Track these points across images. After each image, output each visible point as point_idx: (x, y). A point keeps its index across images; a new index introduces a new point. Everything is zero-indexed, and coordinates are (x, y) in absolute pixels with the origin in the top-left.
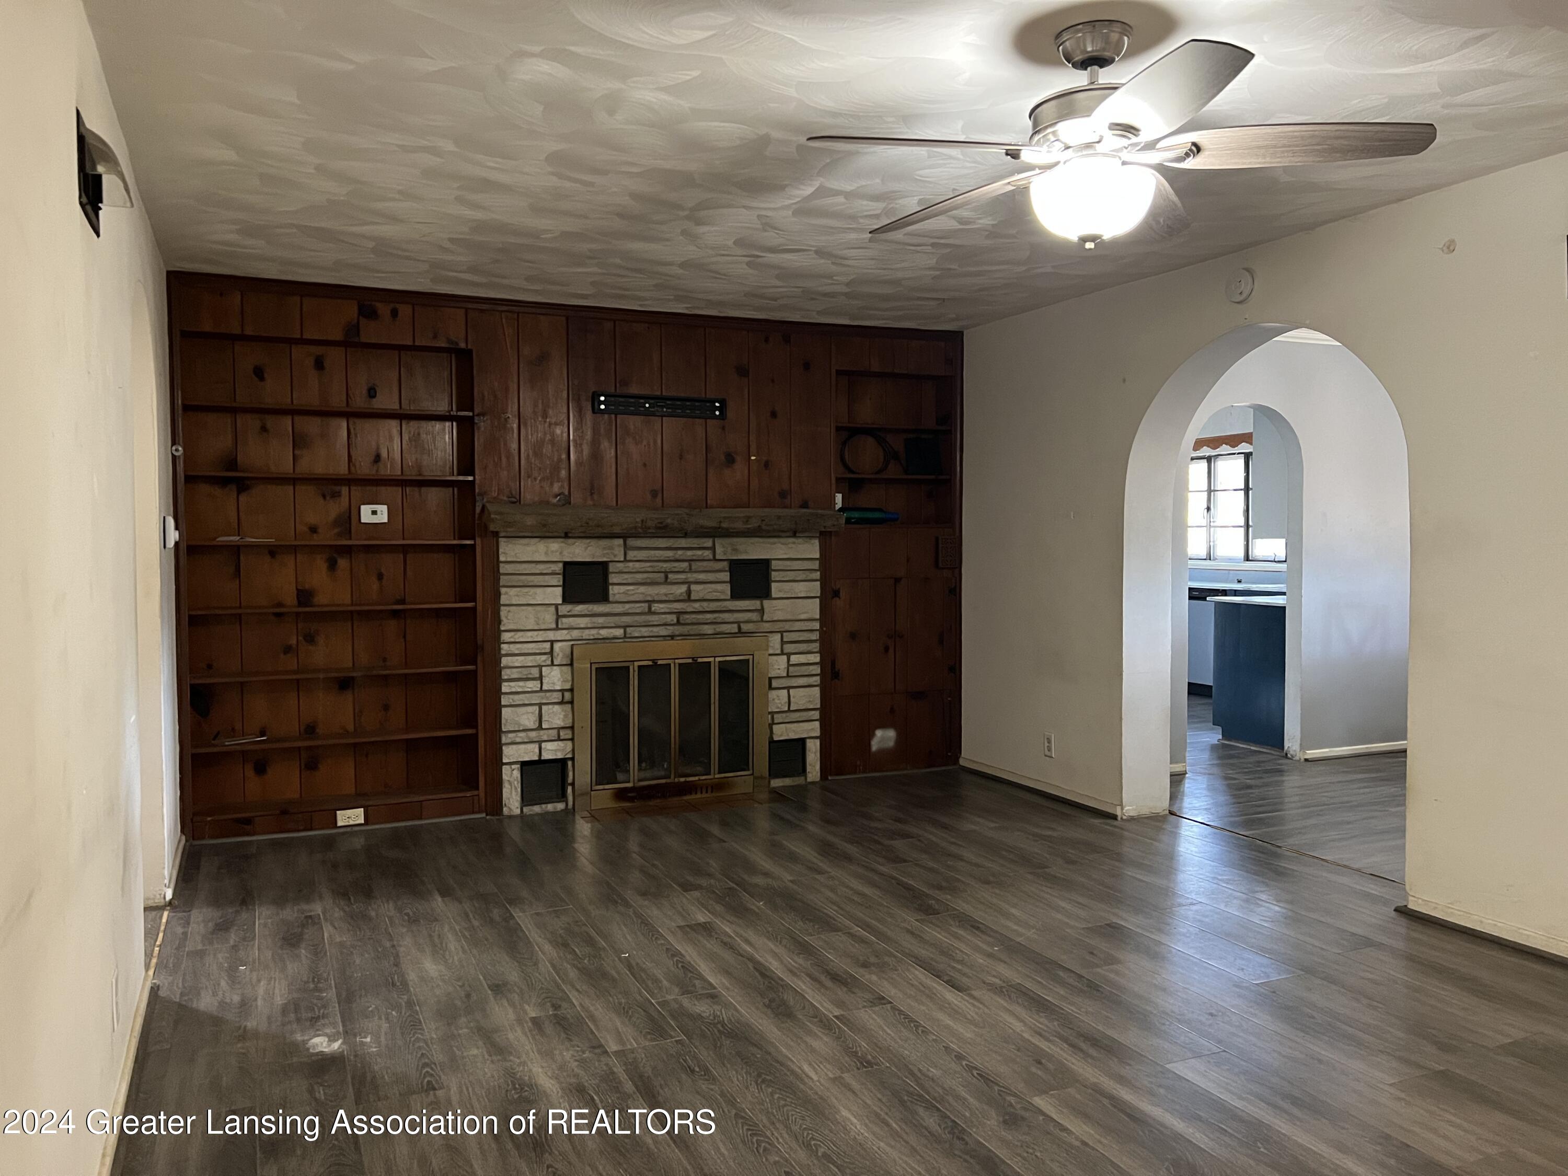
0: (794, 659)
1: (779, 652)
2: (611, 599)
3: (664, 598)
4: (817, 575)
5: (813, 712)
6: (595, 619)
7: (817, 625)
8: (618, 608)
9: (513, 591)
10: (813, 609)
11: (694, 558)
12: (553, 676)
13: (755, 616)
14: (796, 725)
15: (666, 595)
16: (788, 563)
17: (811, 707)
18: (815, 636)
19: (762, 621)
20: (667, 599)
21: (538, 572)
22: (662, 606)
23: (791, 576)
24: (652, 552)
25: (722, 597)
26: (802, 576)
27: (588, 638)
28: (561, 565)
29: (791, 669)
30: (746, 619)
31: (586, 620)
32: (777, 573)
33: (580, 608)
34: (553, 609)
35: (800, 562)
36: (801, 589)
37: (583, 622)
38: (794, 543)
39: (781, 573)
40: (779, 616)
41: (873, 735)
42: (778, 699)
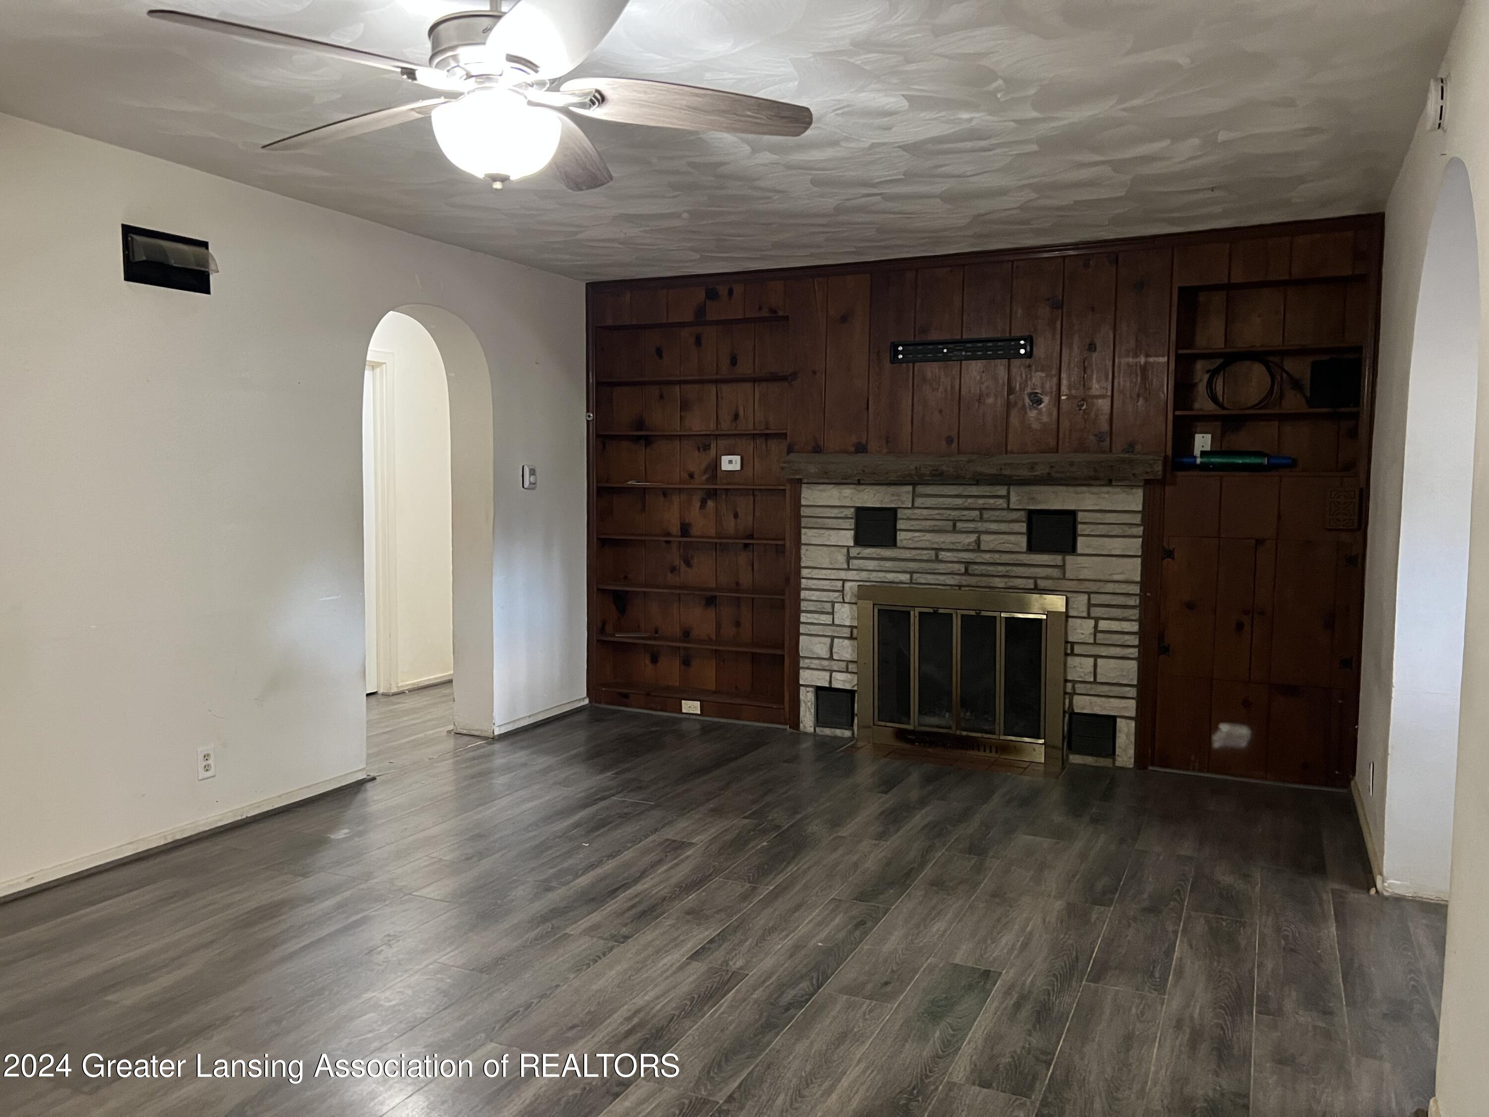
0: (1103, 625)
1: (1085, 614)
2: (899, 544)
3: (951, 547)
4: (1140, 530)
5: (1128, 689)
6: (882, 563)
7: (1136, 589)
8: (907, 554)
9: (810, 532)
10: (1133, 569)
11: (986, 506)
12: (843, 612)
13: (1055, 573)
14: (1103, 699)
15: (953, 543)
16: (1099, 515)
17: (1125, 682)
18: (1134, 601)
19: (1064, 578)
20: (955, 547)
21: (833, 515)
22: (948, 554)
23: (1102, 529)
24: (941, 499)
25: (1017, 549)
26: (1117, 530)
27: (874, 579)
28: (853, 510)
29: (1099, 636)
30: (1043, 575)
31: (875, 563)
32: (1085, 526)
33: (868, 551)
34: (845, 550)
35: (1115, 514)
36: (1117, 545)
37: (871, 565)
38: (1108, 493)
39: (1089, 526)
40: (1085, 574)
41: (1217, 728)
42: (1080, 668)
